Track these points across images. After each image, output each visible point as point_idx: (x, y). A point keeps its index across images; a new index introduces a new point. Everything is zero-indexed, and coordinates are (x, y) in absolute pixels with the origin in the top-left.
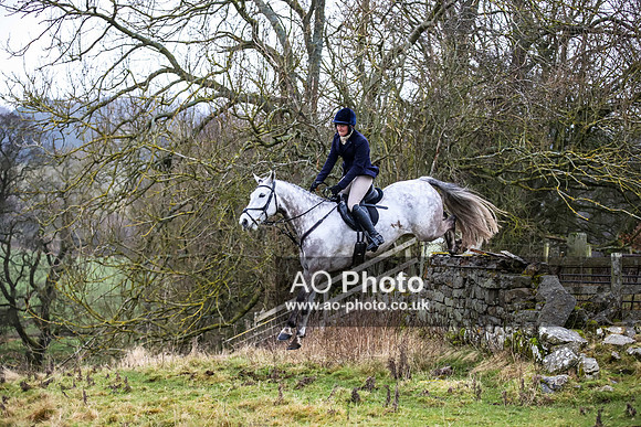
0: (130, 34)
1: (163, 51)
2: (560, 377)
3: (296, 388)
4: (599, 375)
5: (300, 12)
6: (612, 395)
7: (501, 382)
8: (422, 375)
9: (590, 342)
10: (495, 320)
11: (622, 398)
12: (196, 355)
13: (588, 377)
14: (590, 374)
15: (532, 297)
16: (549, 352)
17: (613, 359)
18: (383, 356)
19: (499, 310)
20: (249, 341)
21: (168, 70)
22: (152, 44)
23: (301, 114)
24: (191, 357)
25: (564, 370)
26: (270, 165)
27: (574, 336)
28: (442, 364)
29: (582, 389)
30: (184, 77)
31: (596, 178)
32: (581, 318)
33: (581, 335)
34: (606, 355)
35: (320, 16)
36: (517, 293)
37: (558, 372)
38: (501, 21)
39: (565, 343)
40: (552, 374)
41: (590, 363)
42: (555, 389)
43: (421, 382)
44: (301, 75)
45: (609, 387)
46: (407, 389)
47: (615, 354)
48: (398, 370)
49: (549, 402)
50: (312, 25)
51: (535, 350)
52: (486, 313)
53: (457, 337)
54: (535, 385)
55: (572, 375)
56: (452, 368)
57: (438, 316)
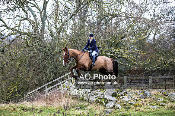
1: (2, 21)
3: (38, 113)
4: (121, 109)
5: (40, 10)
6: (125, 114)
7: (94, 111)
8: (73, 109)
9: (119, 100)
10: (93, 94)
11: (127, 115)
12: (11, 104)
15: (103, 88)
16: (107, 103)
17: (125, 105)
18: (62, 104)
19: (94, 92)
20: (25, 100)
21: (3, 26)
23: (39, 38)
24: (9, 104)
26: (31, 52)
27: (114, 99)
28: (78, 106)
29: (116, 113)
30: (8, 28)
31: (120, 56)
32: (116, 94)
33: (116, 98)
34: (123, 104)
35: (45, 12)
36: (98, 87)
37: (110, 108)
38: (94, 13)
39: (112, 100)
40: (108, 109)
41: (118, 106)
42: (109, 113)
43: (72, 111)
44: (40, 28)
45: (124, 112)
46: (68, 113)
47: (125, 103)
48: (66, 108)
50: (43, 14)
51: (103, 102)
52: (90, 92)
53: (82, 99)
54: (104, 112)
55: (114, 109)
56: (81, 107)
57: (77, 93)
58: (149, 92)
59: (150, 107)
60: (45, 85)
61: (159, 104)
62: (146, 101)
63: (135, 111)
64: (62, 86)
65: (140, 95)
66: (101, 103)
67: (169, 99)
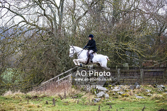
0: (14, 12)
1: (22, 17)
2: (99, 99)
4: (109, 98)
6: (111, 103)
9: (109, 90)
11: (113, 104)
13: (106, 99)
14: (107, 98)
16: (98, 93)
17: (114, 94)
19: (90, 82)
21: (23, 21)
22: (19, 15)
23: (52, 33)
25: (101, 97)
27: (105, 89)
29: (104, 102)
33: (107, 89)
34: (112, 94)
39: (102, 90)
41: (107, 95)
42: (98, 102)
49: (95, 105)
52: (87, 83)
53: (82, 89)
54: (92, 101)
55: (103, 98)
56: (78, 96)
57: (79, 84)
58: (138, 84)
59: (136, 97)
60: (57, 76)
61: (146, 95)
62: (134, 92)
63: (122, 100)
64: (70, 77)
65: (130, 86)
66: (94, 93)
67: (156, 91)
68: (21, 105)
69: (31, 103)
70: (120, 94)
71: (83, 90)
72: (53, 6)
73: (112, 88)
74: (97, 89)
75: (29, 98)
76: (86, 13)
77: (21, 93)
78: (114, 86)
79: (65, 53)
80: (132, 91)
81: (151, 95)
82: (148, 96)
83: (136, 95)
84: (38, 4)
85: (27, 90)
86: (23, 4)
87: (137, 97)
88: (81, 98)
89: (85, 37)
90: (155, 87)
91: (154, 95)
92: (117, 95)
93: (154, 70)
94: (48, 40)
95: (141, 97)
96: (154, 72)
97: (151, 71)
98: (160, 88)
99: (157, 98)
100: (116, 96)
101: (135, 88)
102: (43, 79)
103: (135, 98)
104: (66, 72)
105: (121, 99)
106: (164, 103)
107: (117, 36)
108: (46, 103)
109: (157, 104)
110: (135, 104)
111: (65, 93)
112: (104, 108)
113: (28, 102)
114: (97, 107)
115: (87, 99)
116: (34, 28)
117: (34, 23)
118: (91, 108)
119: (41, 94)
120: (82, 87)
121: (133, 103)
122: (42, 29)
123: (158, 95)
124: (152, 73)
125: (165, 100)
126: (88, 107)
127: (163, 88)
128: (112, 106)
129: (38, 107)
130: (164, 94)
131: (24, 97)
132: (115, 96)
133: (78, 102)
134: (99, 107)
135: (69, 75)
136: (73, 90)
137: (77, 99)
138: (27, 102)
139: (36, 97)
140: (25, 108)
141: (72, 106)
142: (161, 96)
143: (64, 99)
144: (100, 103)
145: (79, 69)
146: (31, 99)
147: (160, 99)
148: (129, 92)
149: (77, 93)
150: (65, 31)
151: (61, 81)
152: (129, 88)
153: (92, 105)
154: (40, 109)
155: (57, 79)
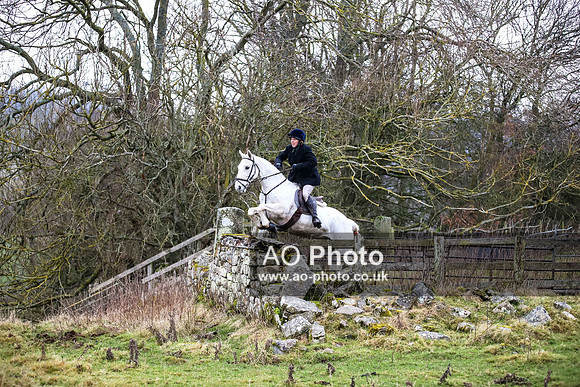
1: (24, 55)
2: (290, 340)
4: (325, 339)
9: (325, 311)
13: (315, 341)
14: (317, 338)
16: (288, 320)
17: (341, 326)
21: (28, 71)
25: (297, 336)
27: (312, 307)
32: (319, 291)
33: (318, 306)
34: (336, 323)
36: (269, 269)
39: (302, 312)
40: (286, 338)
41: (318, 329)
42: (285, 351)
47: (342, 322)
49: (276, 362)
50: (155, 33)
52: (249, 286)
53: (232, 307)
54: (267, 347)
55: (304, 339)
56: (216, 333)
57: (222, 289)
58: (425, 289)
59: (419, 334)
60: (145, 263)
61: (453, 326)
62: (412, 317)
63: (369, 346)
64: (190, 267)
65: (397, 297)
66: (272, 321)
67: (490, 312)
68: (21, 364)
69: (55, 357)
70: (362, 323)
71: (235, 311)
72: (131, 16)
73: (335, 303)
74: (285, 307)
75: (47, 339)
76: (244, 42)
77: (18, 322)
78: (342, 296)
79: (173, 182)
80: (403, 312)
81: (473, 326)
82: (462, 330)
83: (418, 328)
84: (79, 12)
85: (41, 309)
86: (28, 12)
87: (423, 335)
88: (229, 338)
89: (243, 127)
90: (485, 300)
91: (482, 328)
92: (351, 329)
93: (481, 241)
94: (112, 137)
95: (437, 335)
96: (482, 246)
97: (471, 246)
98: (504, 304)
99: (493, 338)
100: (350, 332)
101: (415, 303)
102: (95, 272)
103: (416, 339)
104: (174, 249)
105: (367, 342)
106: (516, 355)
107: (354, 120)
108: (105, 355)
109: (492, 358)
110: (416, 359)
111: (172, 322)
112: (308, 372)
113: (43, 353)
114: (285, 370)
115: (248, 341)
116: (66, 95)
117: (64, 78)
118: (265, 373)
119: (88, 324)
120: (231, 299)
121: (408, 356)
122: (93, 97)
123: (494, 327)
124: (476, 250)
125: (520, 346)
126: (251, 370)
127: (511, 302)
128: (337, 365)
129: (80, 369)
130: (516, 322)
131: (29, 337)
132: (345, 331)
133: (217, 352)
134: (291, 369)
135: (185, 260)
136: (201, 310)
137: (216, 344)
138: (39, 354)
139: (71, 335)
140: (33, 374)
141: (195, 367)
142: (504, 329)
143: (169, 343)
144: (295, 354)
145: (220, 237)
146: (53, 341)
147: (501, 342)
148: (396, 318)
149: (214, 322)
150: (172, 105)
151: (159, 278)
152: (393, 305)
153: (266, 362)
154: (87, 377)
155: (144, 272)
